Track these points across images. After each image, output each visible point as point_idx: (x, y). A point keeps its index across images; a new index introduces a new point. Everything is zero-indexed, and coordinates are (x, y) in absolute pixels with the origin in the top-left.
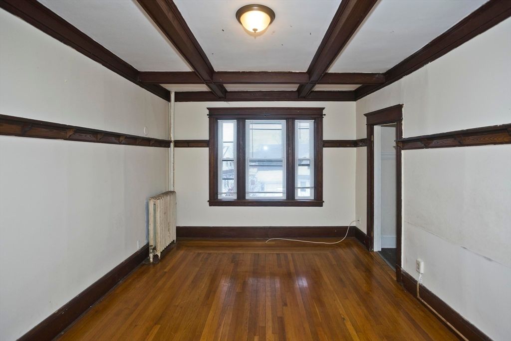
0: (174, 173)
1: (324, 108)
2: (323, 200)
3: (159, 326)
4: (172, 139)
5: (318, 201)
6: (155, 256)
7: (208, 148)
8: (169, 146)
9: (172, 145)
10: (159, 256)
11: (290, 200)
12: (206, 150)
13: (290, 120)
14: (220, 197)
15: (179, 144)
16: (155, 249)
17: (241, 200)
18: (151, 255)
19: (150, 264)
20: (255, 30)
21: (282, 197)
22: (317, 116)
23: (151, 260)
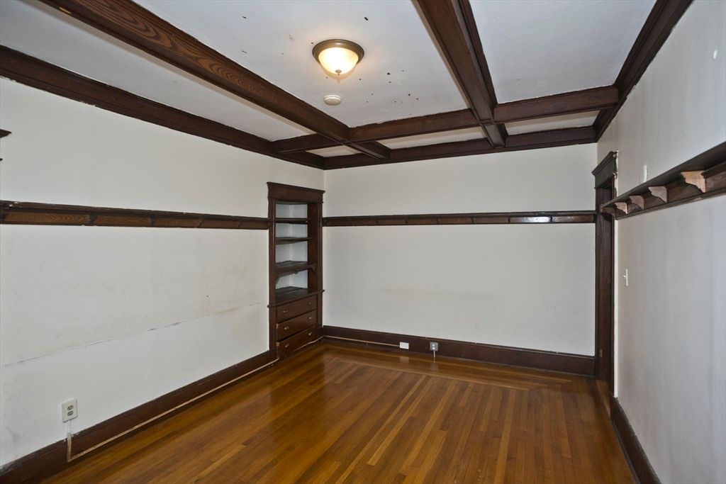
20: (338, 72)
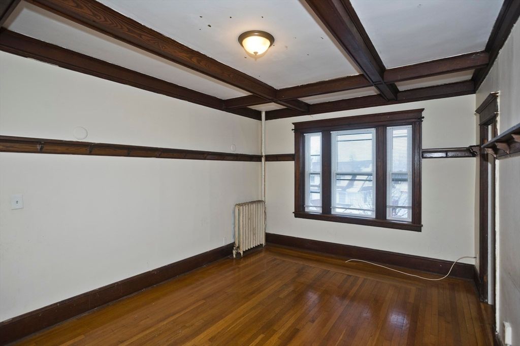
0: (265, 184)
1: (424, 109)
2: (422, 223)
3: (205, 301)
4: (263, 154)
5: (416, 225)
6: (238, 254)
7: (294, 162)
8: (261, 161)
9: (263, 159)
10: (242, 254)
11: (381, 219)
12: (292, 164)
13: (380, 128)
14: (307, 210)
15: (270, 158)
16: (238, 247)
17: (326, 214)
18: (234, 252)
19: (233, 259)
20: (256, 53)
21: (371, 216)
22: (414, 120)
23: (234, 256)
